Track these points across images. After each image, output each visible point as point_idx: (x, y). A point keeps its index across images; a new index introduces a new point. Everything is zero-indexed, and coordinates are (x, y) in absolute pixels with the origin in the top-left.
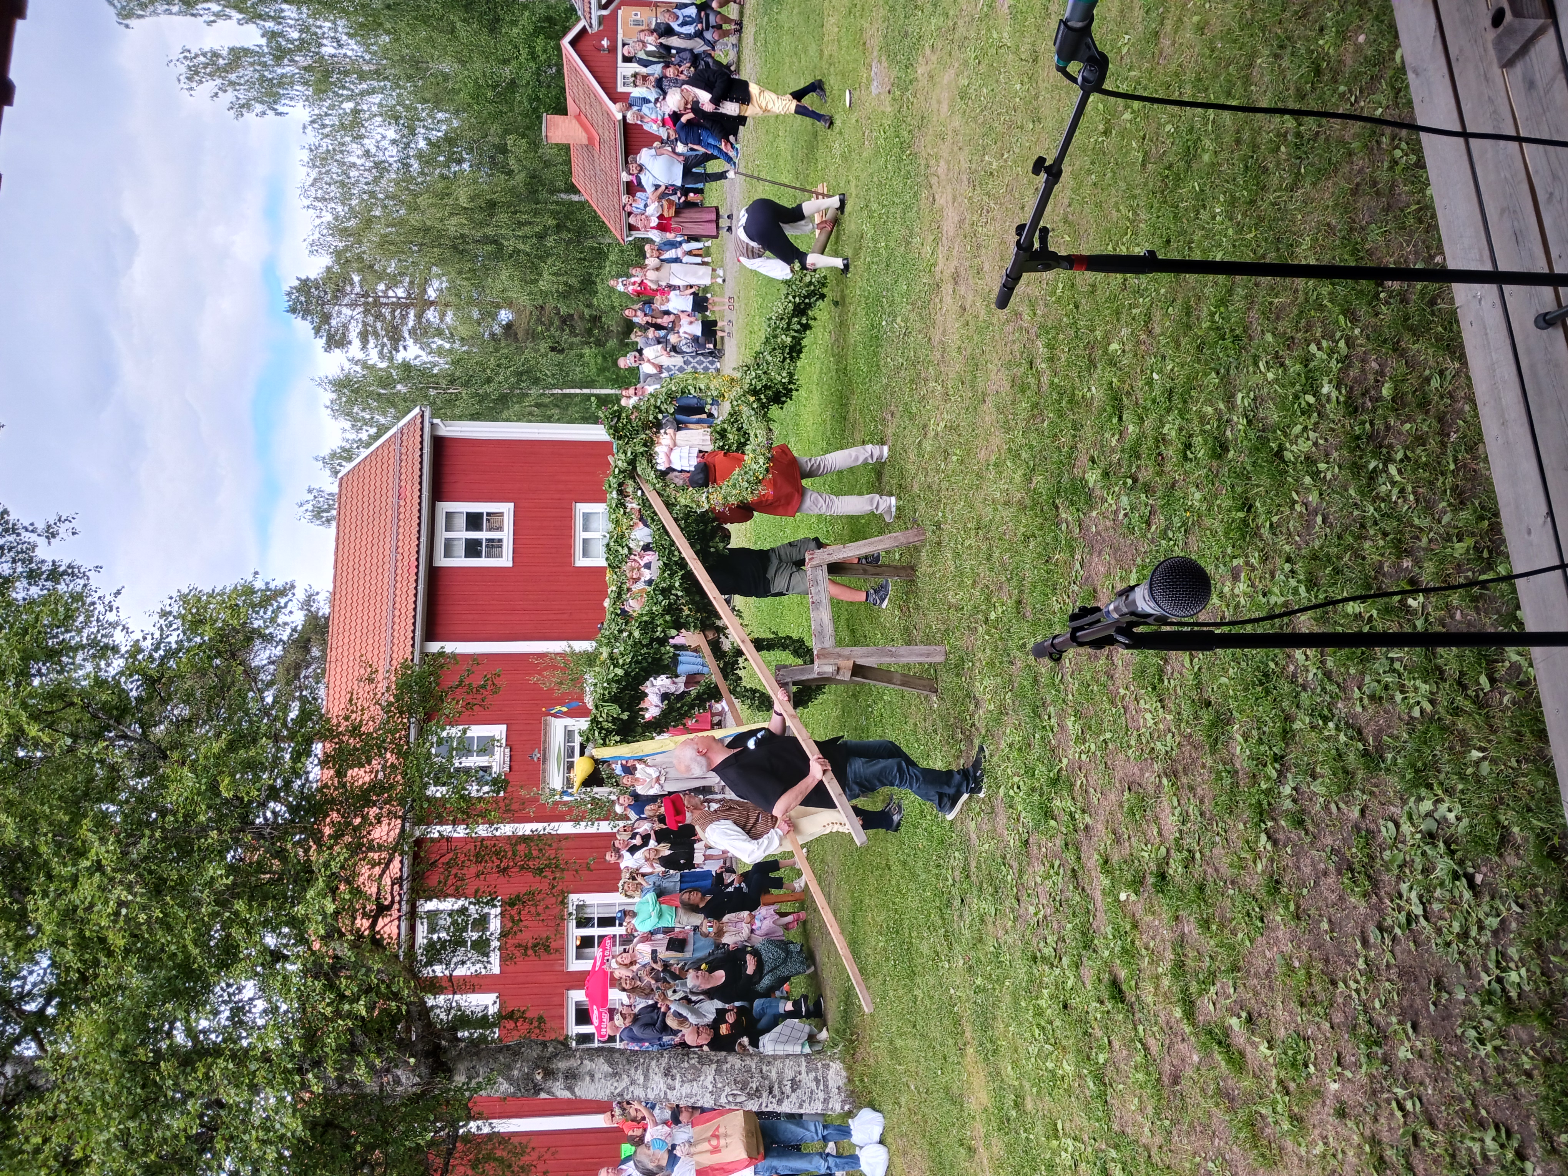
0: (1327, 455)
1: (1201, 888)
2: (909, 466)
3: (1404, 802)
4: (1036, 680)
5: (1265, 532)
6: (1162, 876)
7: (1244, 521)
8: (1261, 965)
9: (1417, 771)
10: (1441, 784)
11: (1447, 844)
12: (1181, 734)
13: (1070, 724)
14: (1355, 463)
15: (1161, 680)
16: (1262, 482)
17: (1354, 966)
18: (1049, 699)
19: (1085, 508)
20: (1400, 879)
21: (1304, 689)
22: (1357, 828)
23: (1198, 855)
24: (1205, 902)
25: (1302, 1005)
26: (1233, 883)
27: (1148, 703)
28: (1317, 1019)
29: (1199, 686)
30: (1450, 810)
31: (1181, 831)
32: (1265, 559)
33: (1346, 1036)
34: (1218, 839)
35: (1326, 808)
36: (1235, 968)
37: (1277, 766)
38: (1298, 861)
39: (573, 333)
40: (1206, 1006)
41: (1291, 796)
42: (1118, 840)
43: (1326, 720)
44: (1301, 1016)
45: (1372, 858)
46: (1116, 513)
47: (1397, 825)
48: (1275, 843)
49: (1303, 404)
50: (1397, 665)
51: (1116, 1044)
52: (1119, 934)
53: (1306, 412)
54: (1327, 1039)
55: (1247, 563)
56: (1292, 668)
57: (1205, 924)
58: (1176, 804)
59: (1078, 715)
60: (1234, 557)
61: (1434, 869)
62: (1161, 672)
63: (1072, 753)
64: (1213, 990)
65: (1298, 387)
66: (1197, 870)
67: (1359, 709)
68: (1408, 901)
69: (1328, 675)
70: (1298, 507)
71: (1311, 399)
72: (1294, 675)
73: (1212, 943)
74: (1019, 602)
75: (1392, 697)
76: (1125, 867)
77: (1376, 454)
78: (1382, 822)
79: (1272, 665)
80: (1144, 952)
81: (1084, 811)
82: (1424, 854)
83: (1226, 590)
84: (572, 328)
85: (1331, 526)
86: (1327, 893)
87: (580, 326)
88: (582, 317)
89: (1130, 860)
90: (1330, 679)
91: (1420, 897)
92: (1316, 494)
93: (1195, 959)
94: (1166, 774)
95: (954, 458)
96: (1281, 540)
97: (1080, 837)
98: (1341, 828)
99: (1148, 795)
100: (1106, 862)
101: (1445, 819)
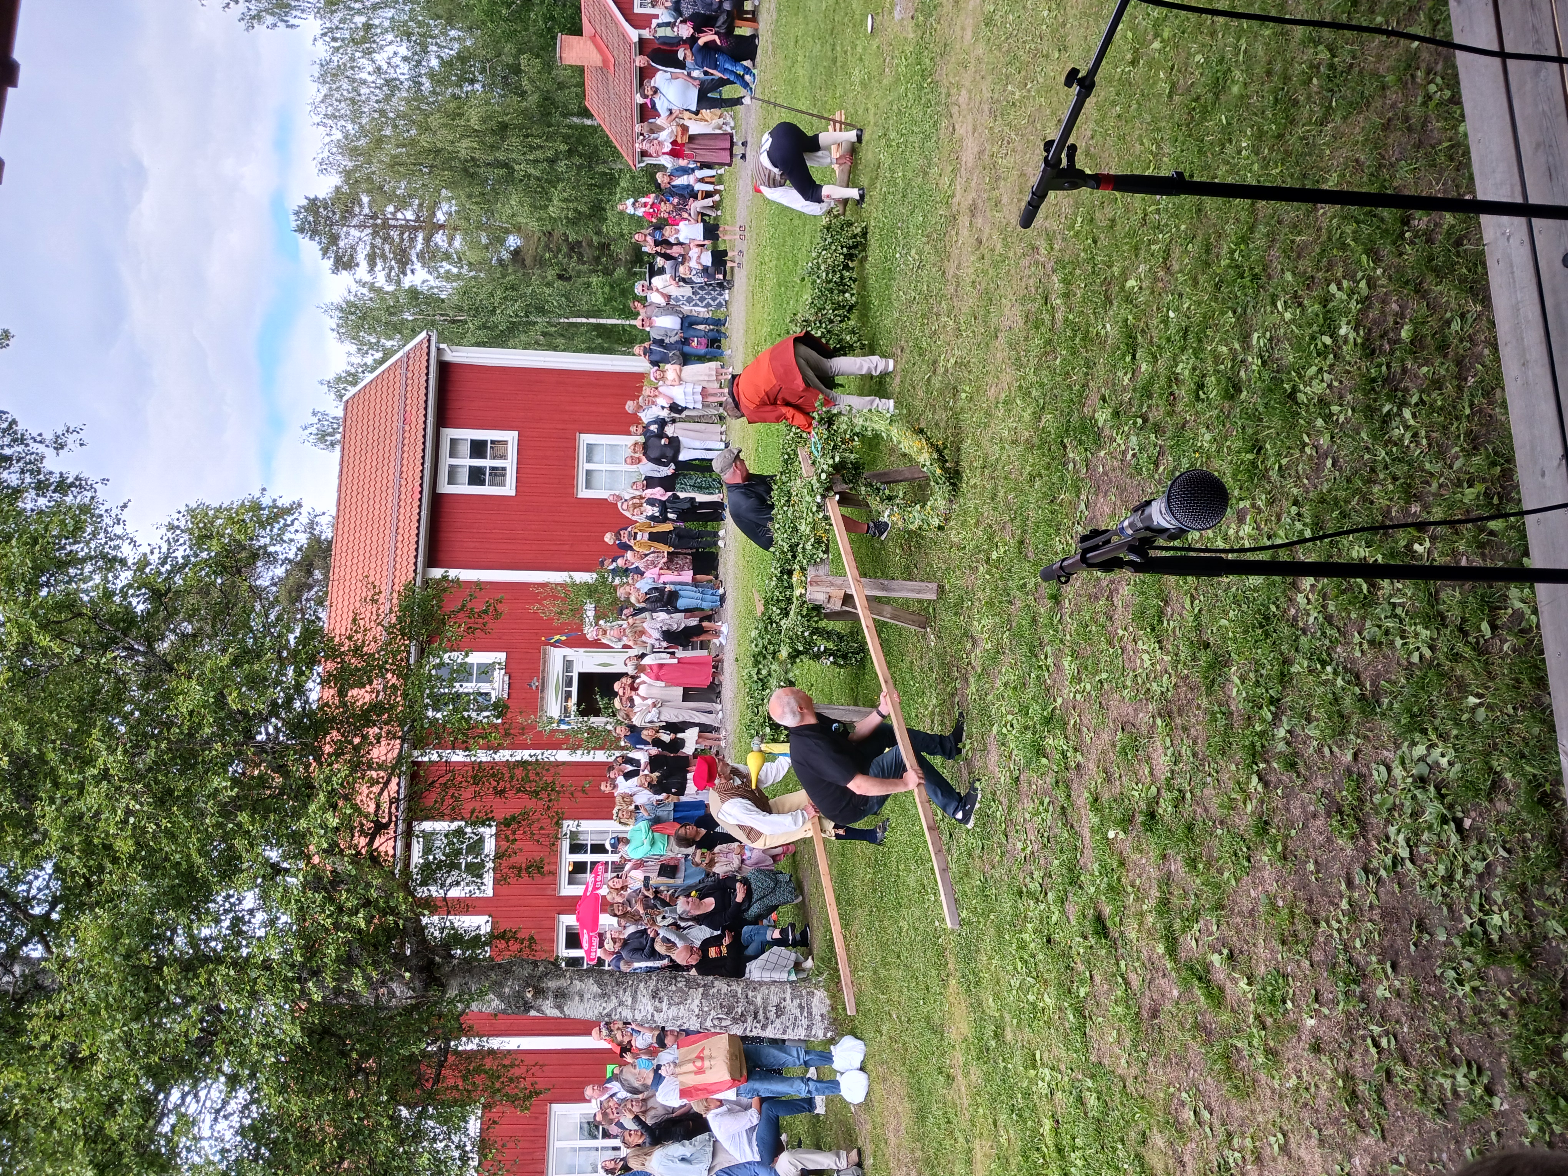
0: (1341, 397)
1: (1190, 828)
2: (917, 403)
3: (1398, 746)
4: (1034, 620)
5: (1274, 475)
6: (1152, 815)
7: (1253, 463)
8: (1246, 904)
9: (1413, 716)
10: (1436, 729)
11: (1438, 788)
12: (1177, 676)
13: (1066, 664)
14: (1368, 406)
15: (1160, 622)
16: (1274, 424)
17: (1336, 906)
18: (1046, 638)
19: (1094, 448)
20: (1388, 822)
21: (1304, 633)
22: (1349, 771)
23: (1188, 795)
24: (1193, 841)
25: (1283, 943)
26: (1222, 823)
27: (1146, 644)
28: (1297, 957)
29: (1199, 628)
30: (1443, 755)
31: (1172, 772)
32: (1271, 503)
33: (1325, 974)
34: (1209, 779)
35: (1319, 751)
36: (1220, 906)
37: (1273, 708)
38: (1288, 803)
39: (580, 260)
40: (1189, 943)
41: (1285, 738)
42: (1109, 779)
43: (1324, 664)
44: (1281, 954)
45: (1361, 801)
46: (1124, 453)
47: (1389, 769)
48: (1266, 785)
49: (1320, 345)
50: (1399, 611)
51: (1098, 979)
52: (1106, 871)
53: (1322, 353)
54: (1306, 976)
55: (1253, 506)
56: (1293, 611)
57: (1192, 863)
58: (1168, 744)
59: (1075, 655)
60: (1241, 499)
61: (1423, 813)
62: (1161, 614)
63: (1067, 692)
64: (1196, 927)
65: (1315, 328)
66: (1187, 810)
67: (1358, 654)
68: (1395, 843)
69: (1329, 619)
70: (1308, 450)
71: (1327, 340)
72: (1295, 619)
73: (1198, 881)
74: (1022, 542)
75: (1392, 643)
76: (1114, 805)
77: (1391, 398)
78: (1374, 766)
79: (1273, 608)
80: (1130, 889)
81: (1076, 750)
82: (1414, 797)
83: (1231, 532)
84: (580, 255)
85: (1340, 470)
86: (1314, 835)
87: (588, 254)
88: (590, 244)
89: (1119, 799)
90: (1330, 624)
91: (1408, 840)
92: (1327, 436)
93: (1180, 897)
94: (1160, 715)
95: (963, 395)
96: (1289, 483)
97: (1071, 775)
98: (1333, 771)
99: (1141, 735)
100: (1096, 800)
101: (1438, 764)
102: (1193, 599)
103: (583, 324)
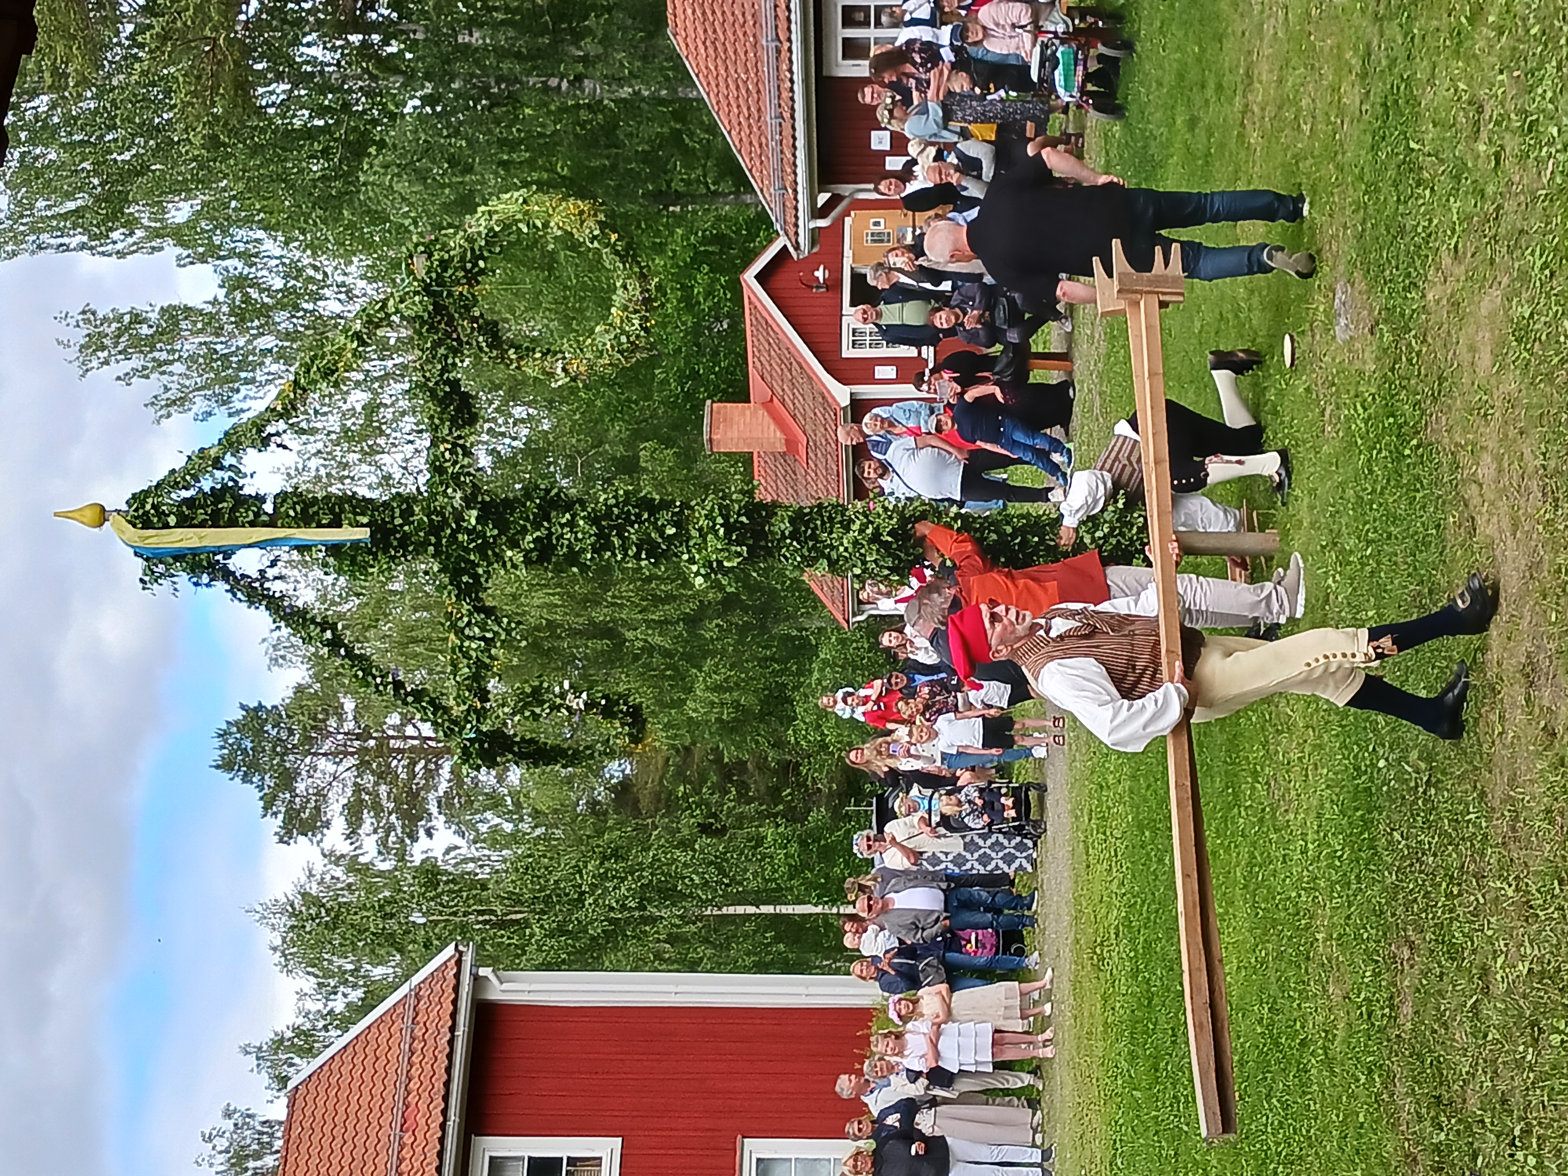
39: (743, 797)
84: (742, 788)
87: (757, 784)
88: (762, 766)
103: (747, 917)
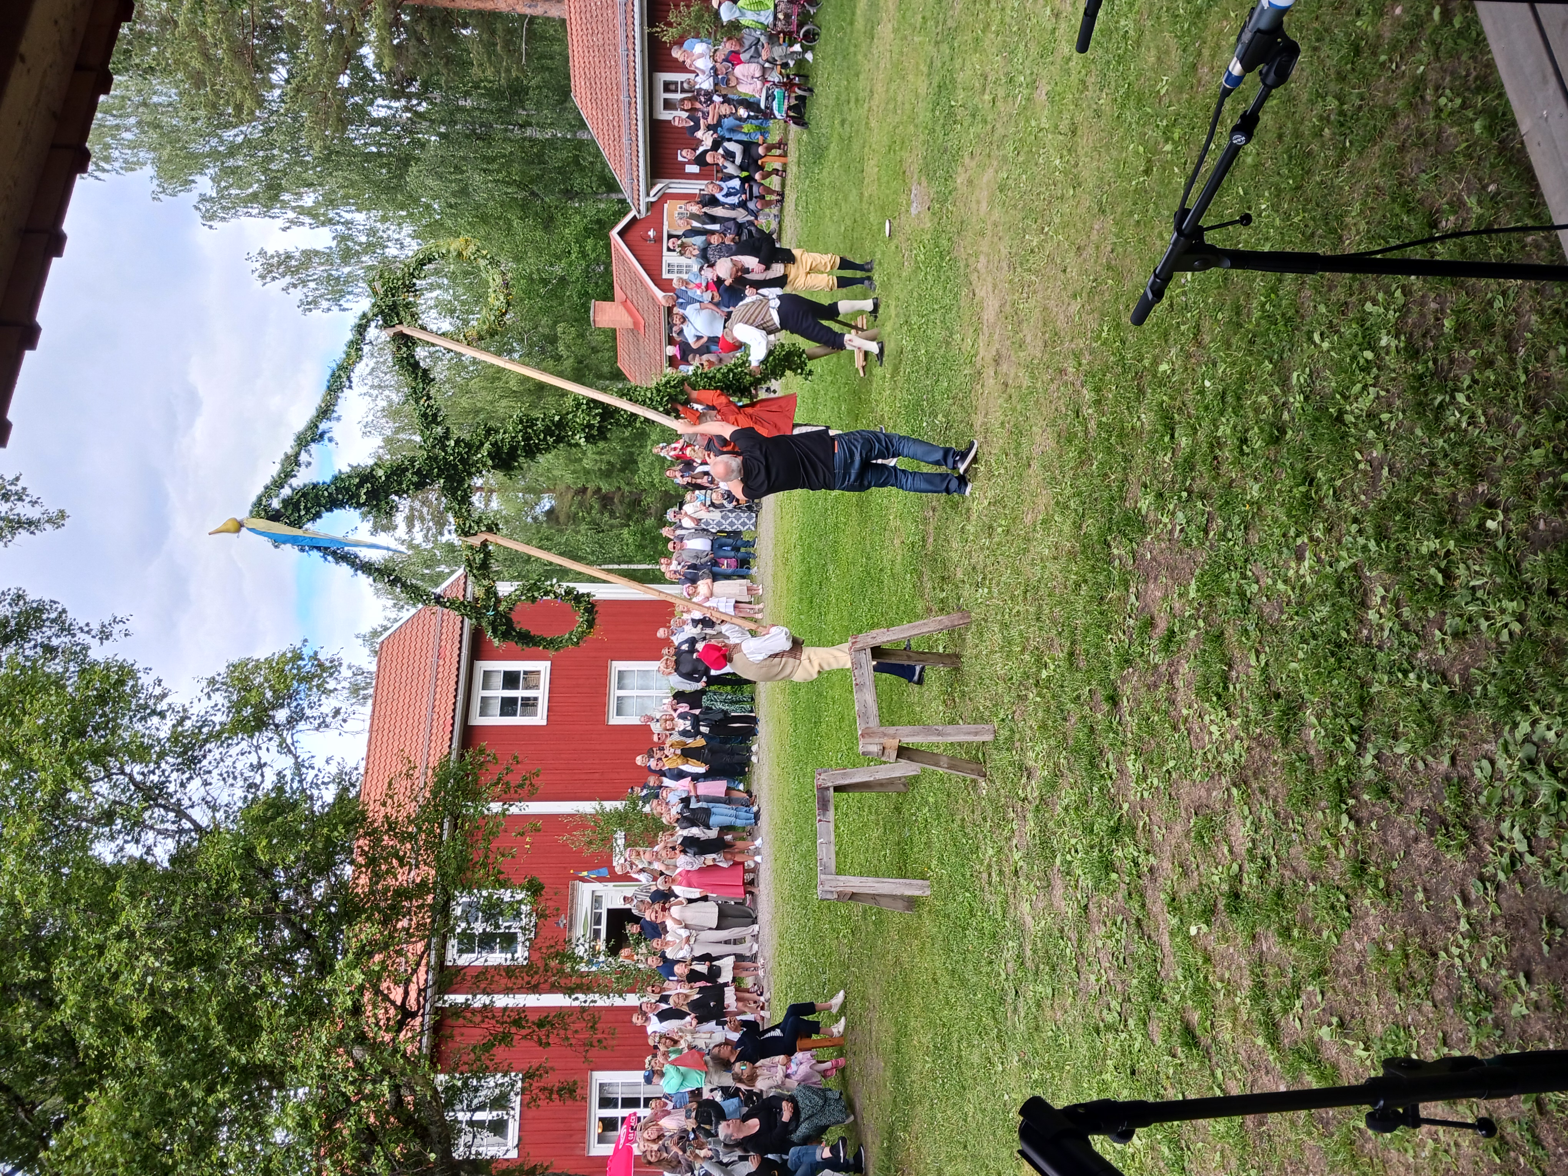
0: (1389, 406)
1: (1279, 894)
2: (953, 554)
3: (1498, 734)
4: (1092, 730)
5: (1329, 502)
6: (1237, 896)
7: (1306, 496)
8: (1350, 960)
9: (1511, 695)
10: (1538, 702)
11: (1549, 765)
12: (1250, 737)
13: (1130, 764)
14: (1420, 404)
15: (1226, 688)
16: (1323, 449)
17: (1454, 930)
18: (1106, 744)
19: (1137, 536)
20: (1499, 819)
21: (1380, 648)
22: (1447, 779)
23: (1274, 860)
24: (1285, 908)
25: (1399, 990)
26: (1314, 879)
27: (1214, 716)
28: (1417, 1001)
29: (1267, 680)
30: (1549, 728)
31: (1253, 841)
32: (1329, 530)
33: (1451, 1012)
34: (1294, 836)
35: (1413, 767)
36: (1321, 972)
37: (1355, 737)
38: (1385, 834)
40: (1291, 1025)
41: (1372, 766)
42: (1185, 874)
43: (1405, 673)
44: (1399, 1003)
45: (1467, 806)
46: (1171, 532)
47: (1492, 763)
48: (1358, 823)
49: (1362, 361)
50: (1479, 594)
52: (1190, 973)
53: (1366, 369)
54: (1429, 1021)
55: (1311, 539)
56: (1365, 632)
57: (1285, 933)
58: (1247, 813)
59: (1138, 753)
60: (1297, 536)
61: (1536, 797)
62: (1225, 679)
63: (1134, 792)
64: (1298, 1004)
65: (1355, 347)
66: (1273, 880)
67: (1441, 652)
68: (1510, 841)
69: (1405, 626)
70: (1361, 467)
71: (1369, 355)
72: (1369, 638)
73: (1294, 950)
74: (1071, 654)
75: (1477, 628)
77: (1442, 389)
78: (1475, 764)
79: (1344, 634)
80: (1219, 985)
81: (1148, 852)
82: (1525, 782)
83: (1291, 573)
85: (1398, 476)
86: (1419, 861)
89: (1198, 891)
90: (1408, 630)
91: (1524, 832)
92: (1381, 446)
93: (1276, 975)
94: (1235, 785)
95: (1000, 530)
96: (1347, 504)
97: (1145, 881)
98: (1431, 785)
99: (1216, 814)
100: (1174, 900)
101: (1544, 740)
102: (1258, 653)
